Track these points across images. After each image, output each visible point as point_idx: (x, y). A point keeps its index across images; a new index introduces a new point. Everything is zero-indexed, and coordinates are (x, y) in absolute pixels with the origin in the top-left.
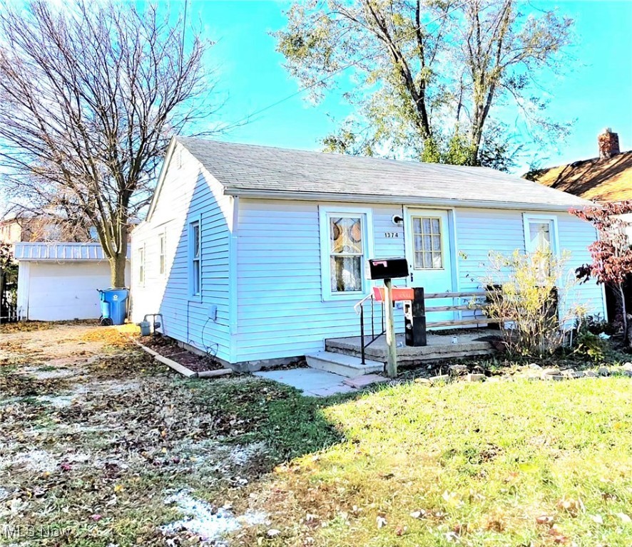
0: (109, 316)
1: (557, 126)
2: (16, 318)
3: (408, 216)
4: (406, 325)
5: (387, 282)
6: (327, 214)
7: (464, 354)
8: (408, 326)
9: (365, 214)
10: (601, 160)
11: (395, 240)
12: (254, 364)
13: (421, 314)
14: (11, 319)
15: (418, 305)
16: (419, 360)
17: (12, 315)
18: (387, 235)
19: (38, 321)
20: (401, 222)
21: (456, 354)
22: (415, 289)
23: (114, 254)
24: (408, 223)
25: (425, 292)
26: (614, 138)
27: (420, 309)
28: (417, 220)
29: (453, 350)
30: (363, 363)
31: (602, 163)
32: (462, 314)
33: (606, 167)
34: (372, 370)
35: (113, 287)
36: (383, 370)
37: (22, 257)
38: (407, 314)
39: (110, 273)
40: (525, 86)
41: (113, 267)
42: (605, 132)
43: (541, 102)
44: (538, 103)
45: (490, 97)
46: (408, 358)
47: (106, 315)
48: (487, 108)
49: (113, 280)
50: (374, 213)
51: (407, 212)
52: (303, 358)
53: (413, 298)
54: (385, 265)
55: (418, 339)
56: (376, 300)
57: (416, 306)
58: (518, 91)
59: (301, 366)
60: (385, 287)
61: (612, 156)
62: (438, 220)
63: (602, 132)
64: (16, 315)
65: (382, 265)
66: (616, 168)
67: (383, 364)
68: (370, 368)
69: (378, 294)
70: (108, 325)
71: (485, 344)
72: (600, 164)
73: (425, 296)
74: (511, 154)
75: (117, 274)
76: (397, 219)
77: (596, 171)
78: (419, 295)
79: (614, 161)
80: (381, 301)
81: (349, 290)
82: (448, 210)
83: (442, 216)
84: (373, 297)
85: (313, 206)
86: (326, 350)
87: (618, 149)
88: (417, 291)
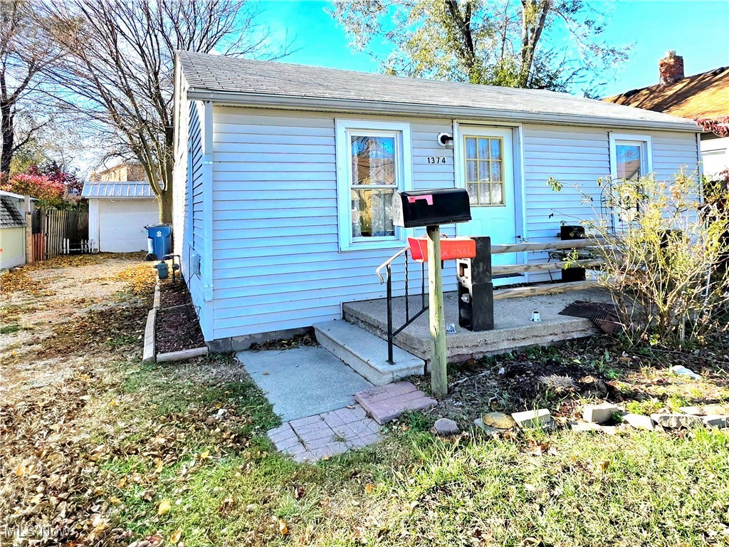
0: (154, 252)
1: (613, 51)
2: (88, 250)
3: (459, 134)
4: (460, 296)
5: (432, 230)
6: (345, 130)
7: (551, 338)
8: (465, 298)
9: (401, 131)
10: (662, 86)
11: (442, 167)
12: (240, 340)
13: (486, 280)
14: (84, 251)
15: (481, 264)
16: (481, 352)
17: (84, 247)
18: (431, 161)
19: (108, 253)
20: (450, 143)
21: (538, 339)
22: (477, 240)
23: (161, 192)
24: (459, 144)
25: (493, 243)
26: (679, 61)
27: (484, 272)
28: (471, 141)
29: (536, 334)
30: (390, 361)
31: (662, 91)
32: (528, 256)
33: (670, 93)
34: (403, 374)
35: (161, 223)
36: (422, 372)
37: (89, 195)
38: (463, 278)
39: (159, 211)
40: (579, 10)
41: (160, 204)
42: (668, 55)
43: (597, 25)
44: (593, 26)
45: (543, 18)
46: (465, 351)
47: (150, 250)
48: (539, 31)
49: (160, 217)
50: (413, 131)
51: (458, 130)
52: (310, 331)
53: (474, 255)
54: (430, 202)
55: (479, 319)
56: (414, 258)
57: (478, 267)
58: (572, 15)
59: (306, 344)
60: (428, 238)
61: (676, 81)
62: (500, 141)
63: (665, 56)
64: (88, 247)
65: (425, 201)
66: (684, 93)
67: (424, 363)
68: (401, 370)
69: (417, 250)
70: (153, 260)
71: (584, 322)
72: (660, 91)
73: (492, 250)
74: (564, 81)
75: (164, 211)
76: (444, 139)
77: (657, 97)
78: (483, 248)
79: (679, 87)
80: (421, 261)
81: (378, 234)
82: (512, 128)
83: (505, 134)
84: (409, 253)
85: (327, 120)
86: (344, 318)
87: (683, 74)
88: (480, 243)
